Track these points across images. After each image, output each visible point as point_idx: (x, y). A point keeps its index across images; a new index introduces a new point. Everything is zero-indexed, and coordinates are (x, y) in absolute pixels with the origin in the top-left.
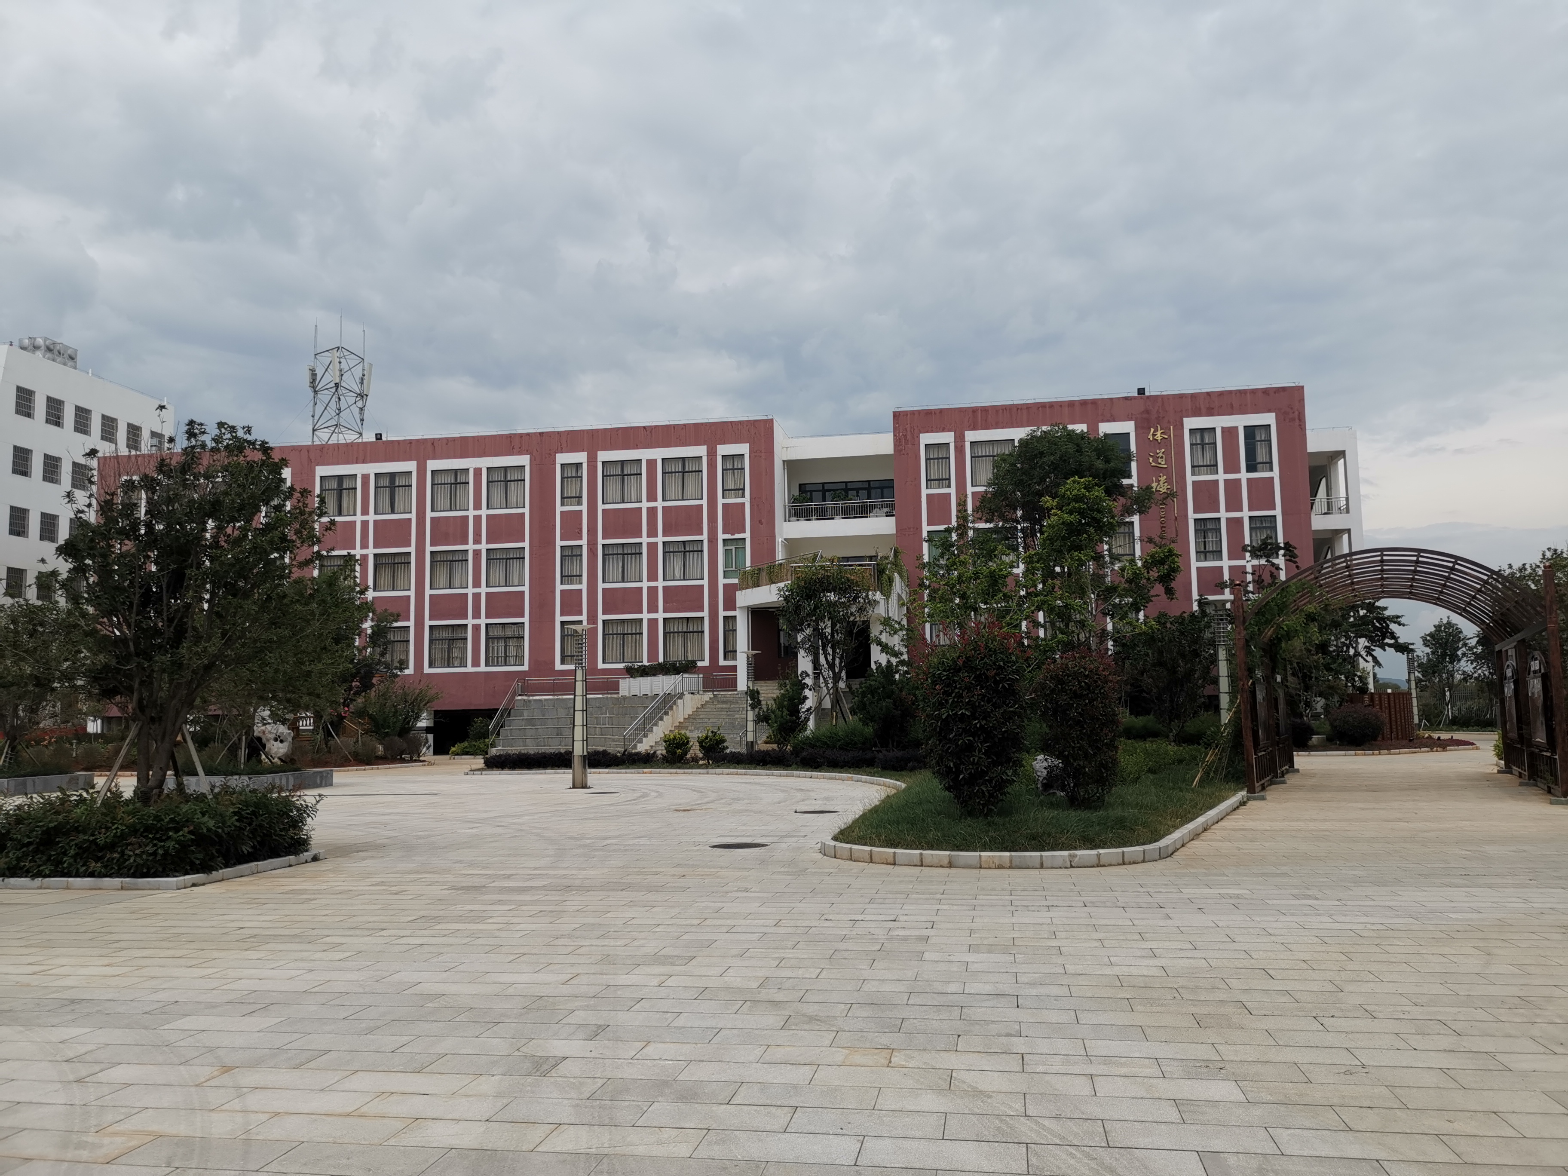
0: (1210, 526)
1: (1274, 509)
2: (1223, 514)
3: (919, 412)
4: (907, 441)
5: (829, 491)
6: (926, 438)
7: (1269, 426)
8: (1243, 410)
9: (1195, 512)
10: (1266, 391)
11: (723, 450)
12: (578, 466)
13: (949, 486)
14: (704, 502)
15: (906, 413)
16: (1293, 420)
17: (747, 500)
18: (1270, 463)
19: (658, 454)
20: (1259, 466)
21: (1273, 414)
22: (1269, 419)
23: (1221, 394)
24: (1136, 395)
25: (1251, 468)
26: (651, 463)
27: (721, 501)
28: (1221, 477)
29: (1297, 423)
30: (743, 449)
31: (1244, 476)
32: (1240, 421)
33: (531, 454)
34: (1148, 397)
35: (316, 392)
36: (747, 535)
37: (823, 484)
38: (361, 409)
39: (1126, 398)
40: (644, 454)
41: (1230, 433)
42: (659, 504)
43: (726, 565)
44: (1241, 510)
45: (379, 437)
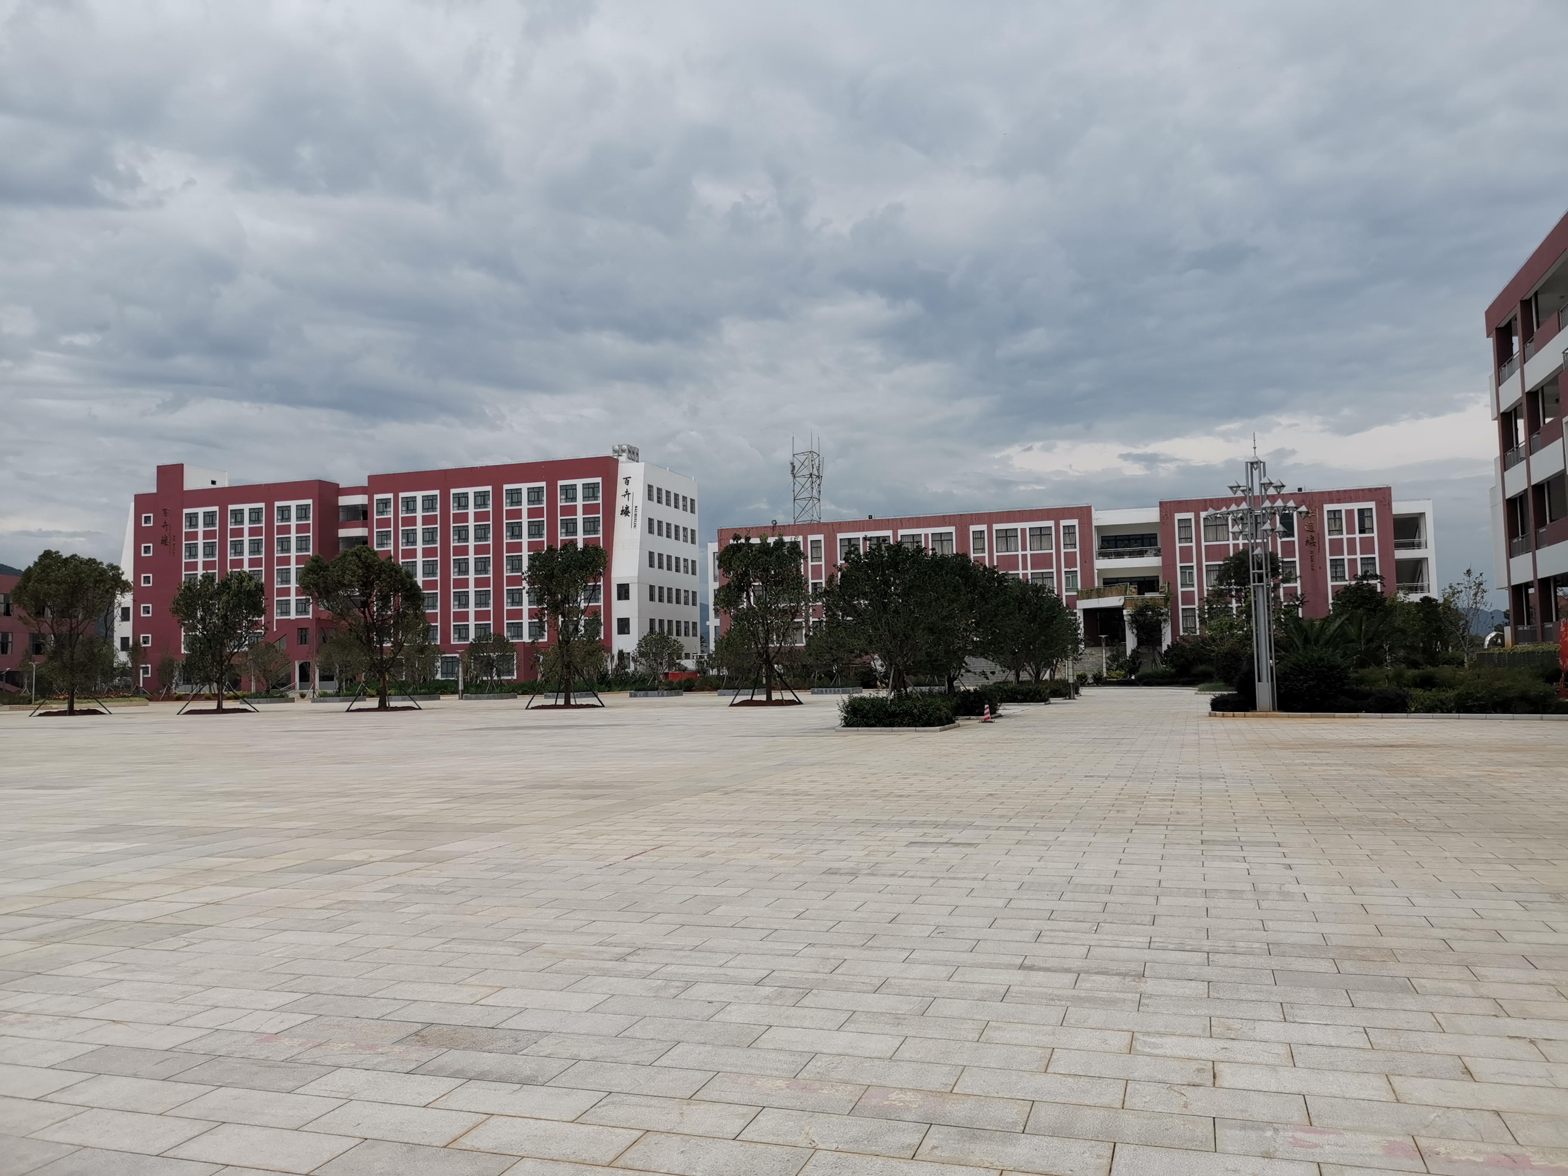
0: (1338, 563)
1: (1374, 553)
2: (1346, 557)
3: (1174, 501)
4: (1167, 518)
5: (1119, 540)
6: (1178, 516)
7: (1371, 509)
8: (1357, 500)
9: (1330, 555)
10: (1370, 490)
11: (1063, 523)
12: (982, 532)
13: (1191, 542)
14: (1054, 551)
15: (1166, 503)
16: (1385, 505)
17: (1077, 550)
18: (1372, 529)
19: (1027, 525)
20: (1367, 530)
21: (1374, 503)
22: (1372, 505)
23: (1345, 491)
24: (1297, 491)
25: (1362, 531)
26: (1023, 531)
27: (1063, 551)
28: (1345, 536)
29: (1388, 507)
30: (1075, 522)
31: (1357, 536)
32: (1356, 506)
33: (956, 526)
34: (1304, 493)
35: (794, 477)
36: (1078, 569)
37: (1116, 536)
38: (819, 485)
39: (1291, 494)
40: (1019, 526)
41: (1350, 513)
42: (1028, 552)
43: (1067, 585)
44: (1356, 554)
45: (870, 517)
